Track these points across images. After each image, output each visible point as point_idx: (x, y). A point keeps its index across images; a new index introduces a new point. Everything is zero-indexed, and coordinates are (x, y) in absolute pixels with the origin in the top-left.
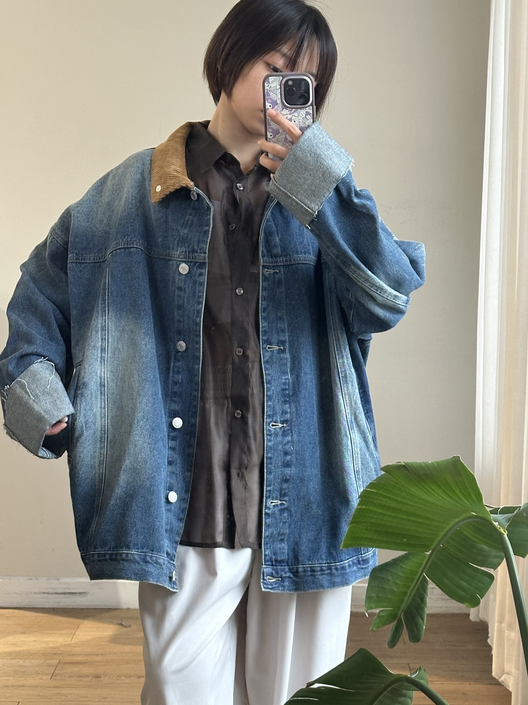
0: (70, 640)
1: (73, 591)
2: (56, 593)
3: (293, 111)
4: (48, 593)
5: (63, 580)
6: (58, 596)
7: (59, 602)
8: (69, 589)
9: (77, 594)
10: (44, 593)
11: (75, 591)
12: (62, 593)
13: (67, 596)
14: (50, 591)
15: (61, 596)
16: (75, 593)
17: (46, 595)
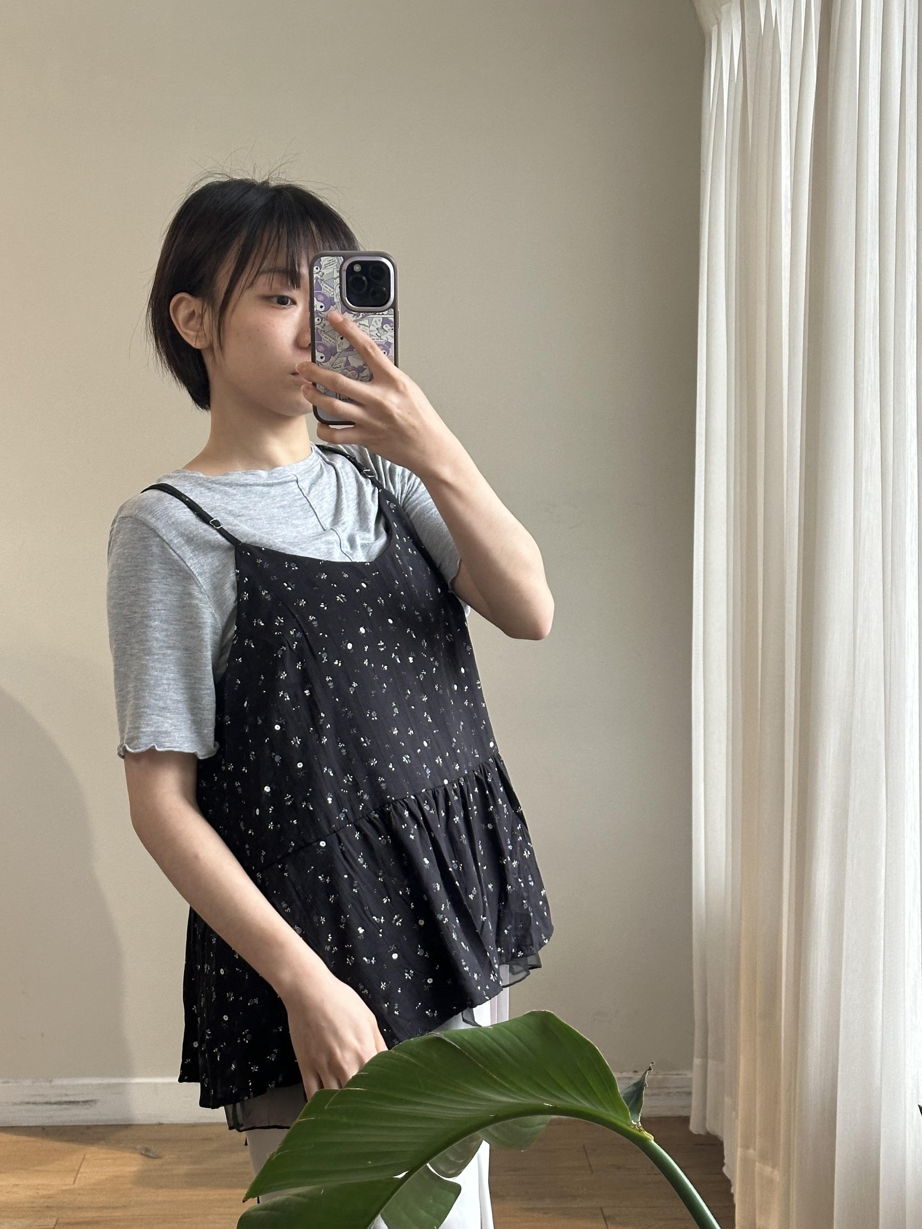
0: (72, 1183)
1: (72, 1099)
2: (47, 1103)
3: (361, 316)
4: (34, 1103)
5: (58, 1082)
6: (48, 1107)
7: (51, 1117)
8: (67, 1095)
9: (81, 1103)
10: (28, 1103)
11: (77, 1099)
12: (56, 1103)
13: (64, 1106)
14: (38, 1099)
15: (55, 1106)
16: (78, 1102)
17: (31, 1106)
